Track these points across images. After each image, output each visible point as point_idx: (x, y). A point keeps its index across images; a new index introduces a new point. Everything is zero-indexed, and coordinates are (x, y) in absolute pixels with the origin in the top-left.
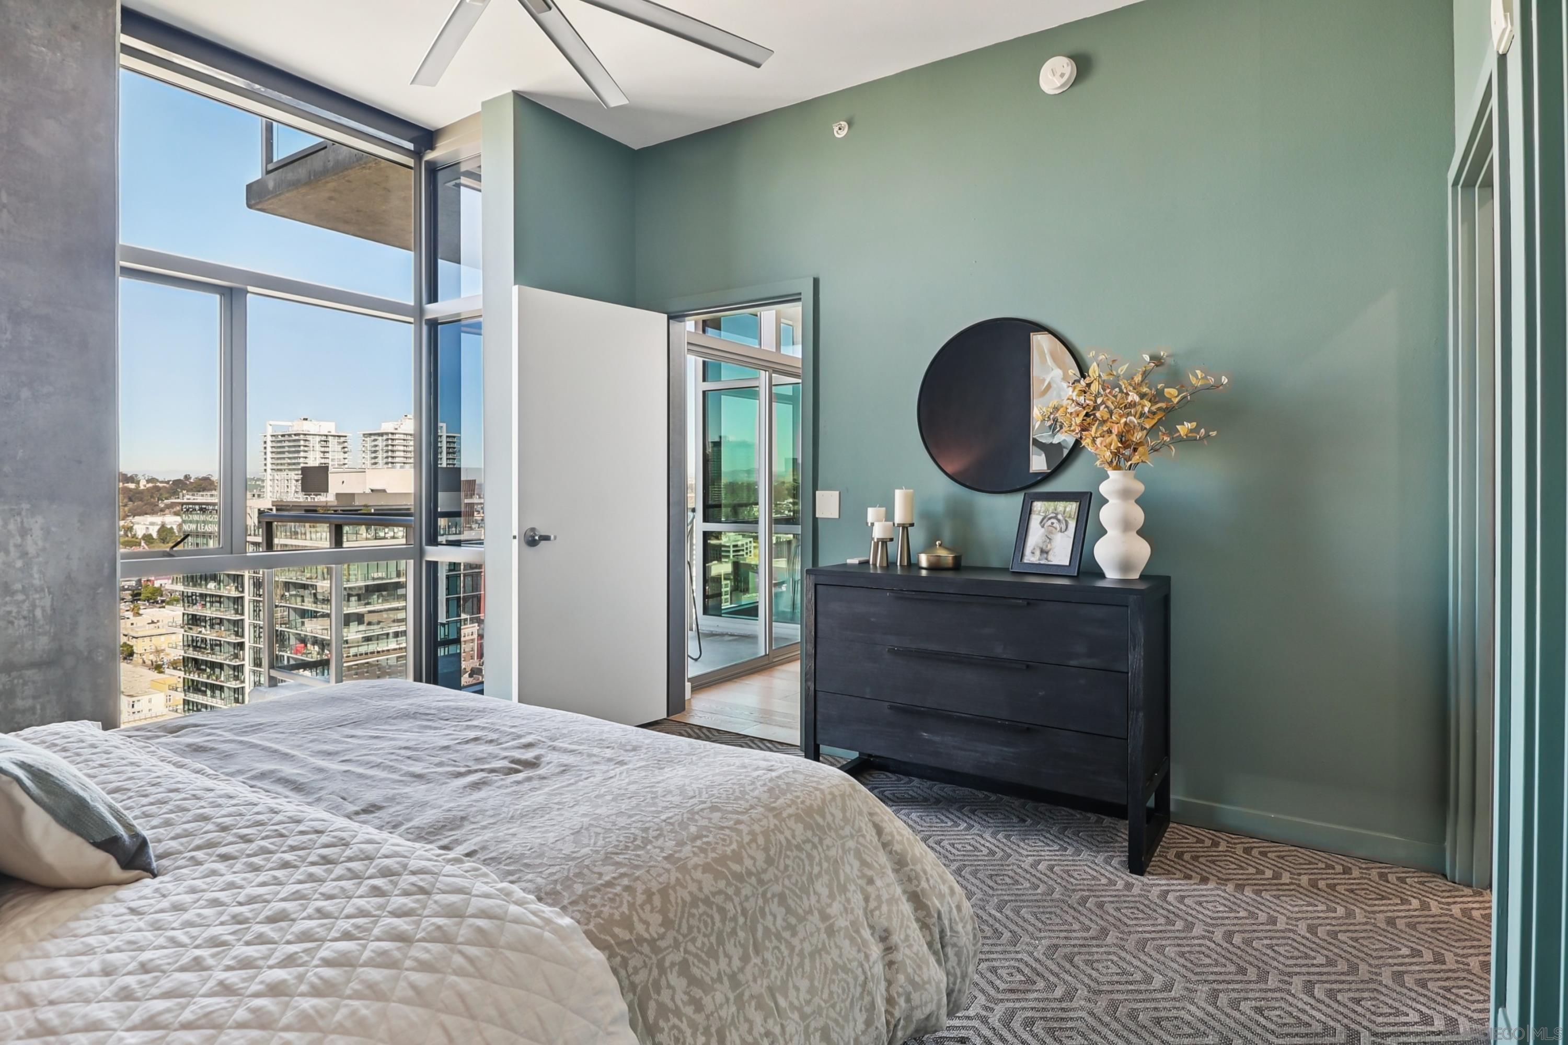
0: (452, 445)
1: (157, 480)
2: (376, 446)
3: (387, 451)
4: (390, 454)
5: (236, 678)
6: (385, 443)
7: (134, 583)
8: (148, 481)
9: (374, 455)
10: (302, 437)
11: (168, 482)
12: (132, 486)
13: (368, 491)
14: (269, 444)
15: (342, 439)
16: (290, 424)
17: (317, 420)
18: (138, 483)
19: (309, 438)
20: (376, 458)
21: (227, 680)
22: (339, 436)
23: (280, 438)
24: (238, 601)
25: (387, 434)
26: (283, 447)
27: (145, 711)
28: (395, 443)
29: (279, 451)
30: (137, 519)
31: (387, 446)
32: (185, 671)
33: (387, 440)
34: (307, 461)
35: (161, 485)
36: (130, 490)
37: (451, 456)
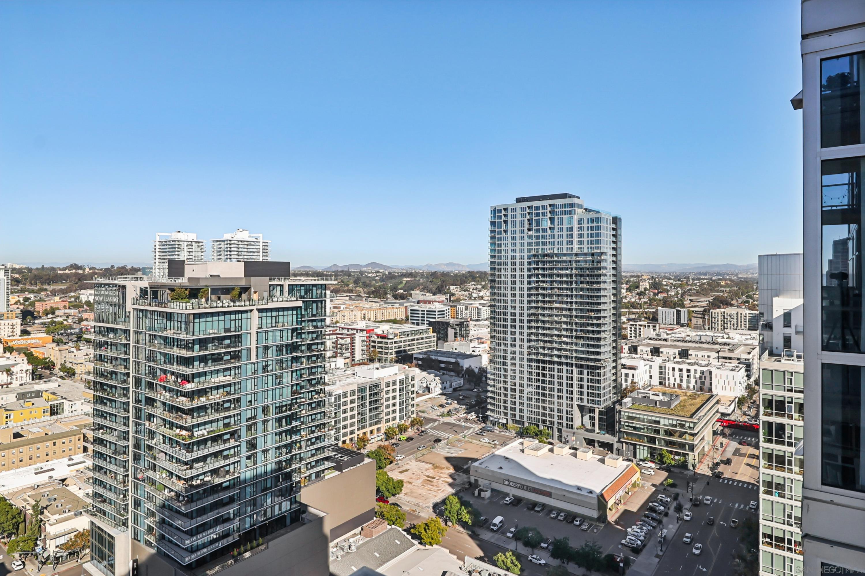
0: (266, 248)
1: (95, 268)
2: (220, 248)
3: (227, 251)
4: (229, 253)
5: (125, 395)
6: (226, 246)
7: (78, 330)
8: (90, 269)
9: (219, 253)
10: (177, 242)
11: (101, 270)
12: (81, 272)
13: (208, 276)
14: (157, 247)
15: (201, 244)
16: (169, 234)
17: (186, 232)
18: (84, 270)
19: (181, 243)
20: (220, 255)
21: (120, 396)
22: (199, 242)
23: (164, 243)
24: (127, 346)
25: (227, 240)
26: (166, 249)
27: (79, 411)
28: (232, 246)
29: (163, 251)
30: (83, 291)
31: (227, 248)
32: (94, 390)
33: (227, 244)
34: (179, 257)
35: (97, 271)
36: (79, 274)
37: (265, 254)
